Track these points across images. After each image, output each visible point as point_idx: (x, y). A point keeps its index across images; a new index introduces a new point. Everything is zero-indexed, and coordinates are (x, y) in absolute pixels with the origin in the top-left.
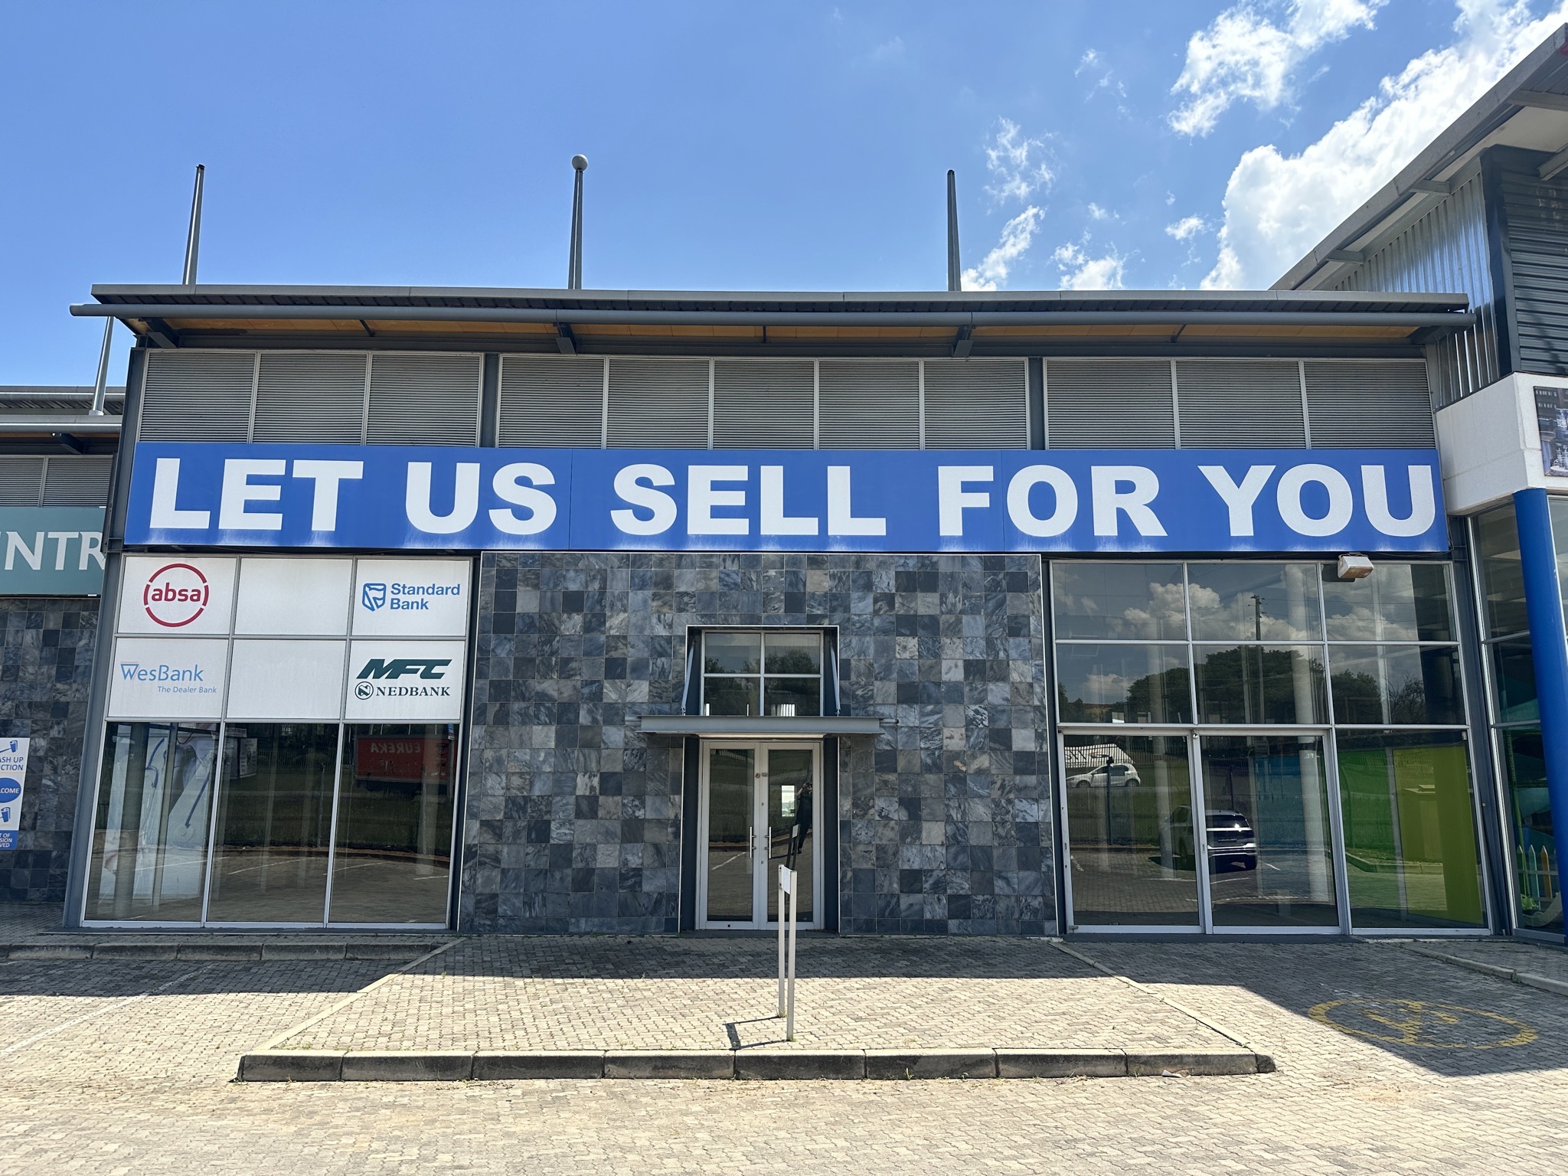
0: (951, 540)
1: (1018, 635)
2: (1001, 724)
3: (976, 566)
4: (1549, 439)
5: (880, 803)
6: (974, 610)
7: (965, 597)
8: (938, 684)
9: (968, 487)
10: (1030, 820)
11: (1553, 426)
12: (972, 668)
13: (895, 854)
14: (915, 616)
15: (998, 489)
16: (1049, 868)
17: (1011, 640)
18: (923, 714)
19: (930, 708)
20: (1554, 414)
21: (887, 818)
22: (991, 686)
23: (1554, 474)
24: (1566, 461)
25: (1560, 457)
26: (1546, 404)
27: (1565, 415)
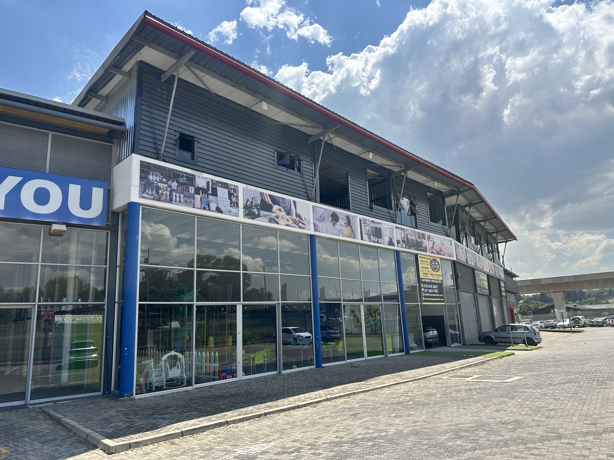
4: (143, 183)
11: (146, 178)
20: (148, 173)
23: (143, 197)
24: (150, 193)
25: (147, 191)
26: (145, 169)
27: (153, 174)
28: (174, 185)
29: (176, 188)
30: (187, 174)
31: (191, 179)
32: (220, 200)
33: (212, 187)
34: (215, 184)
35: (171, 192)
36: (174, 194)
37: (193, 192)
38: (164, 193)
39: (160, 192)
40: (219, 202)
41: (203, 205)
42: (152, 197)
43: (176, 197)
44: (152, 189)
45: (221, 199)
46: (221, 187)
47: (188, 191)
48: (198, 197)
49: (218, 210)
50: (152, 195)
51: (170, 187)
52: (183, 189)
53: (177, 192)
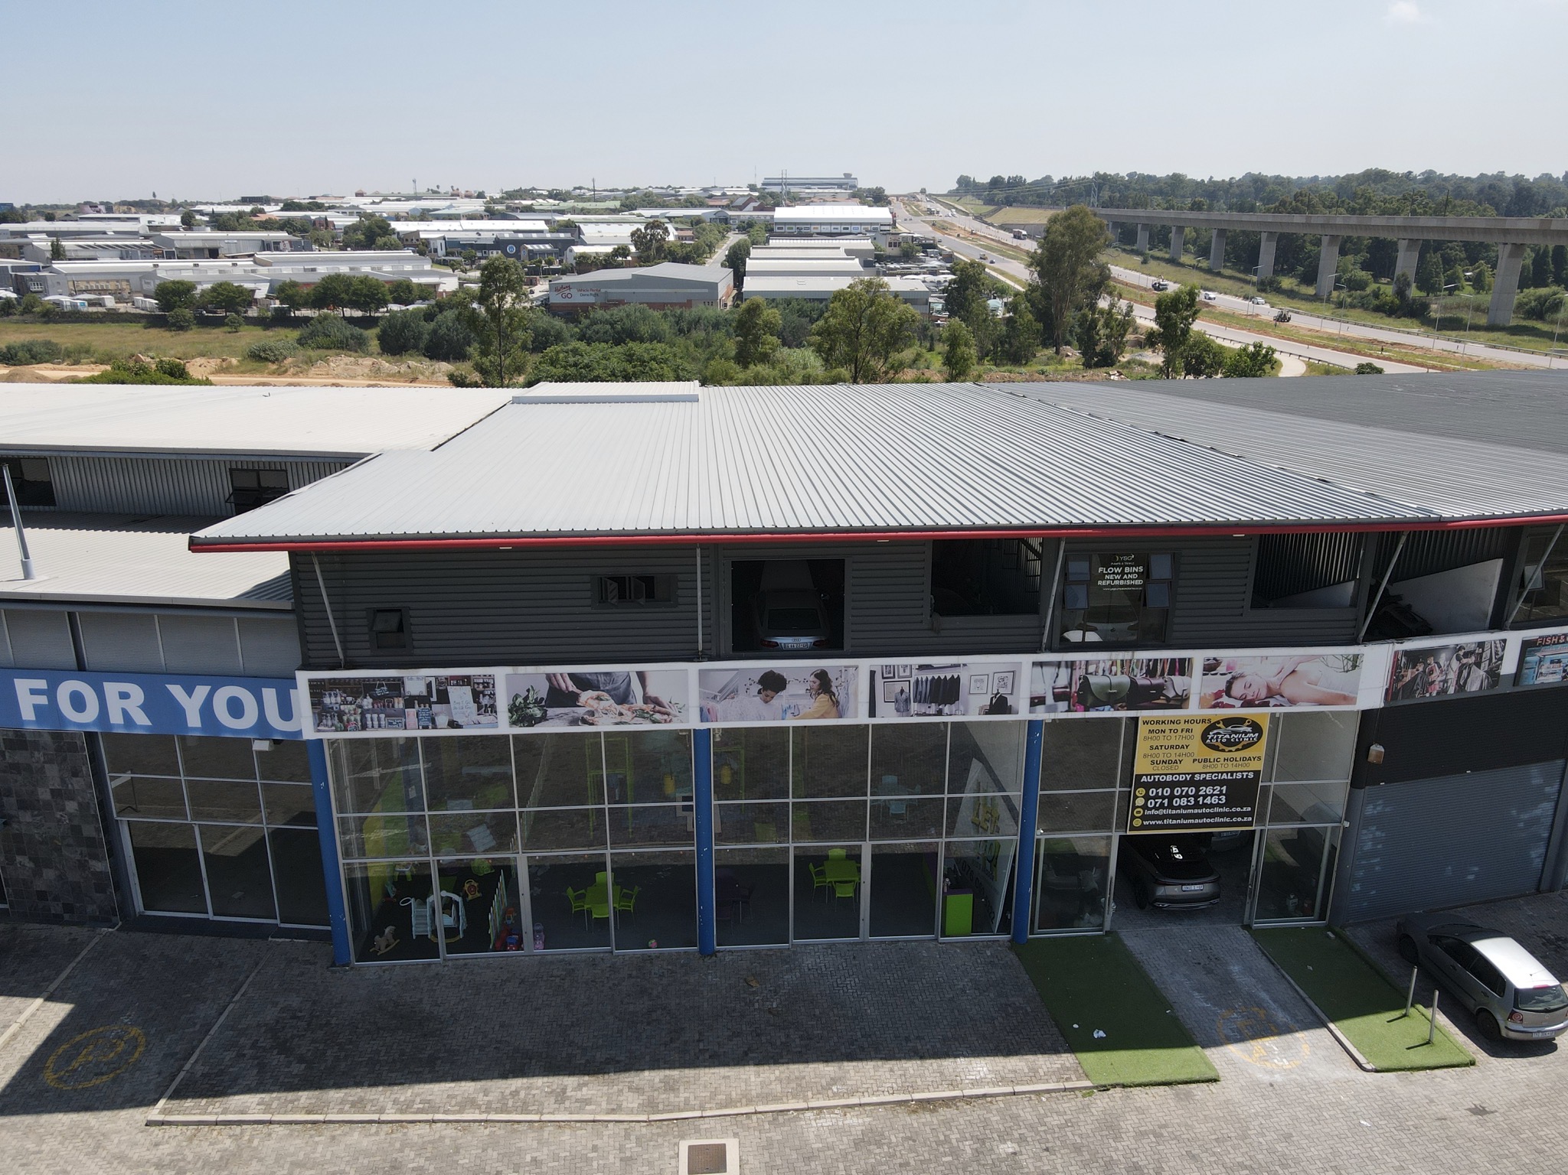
0: (30, 722)
1: (77, 776)
2: (76, 822)
3: (48, 739)
4: (317, 711)
5: (19, 858)
6: (50, 761)
7: (44, 754)
8: (38, 801)
9: (34, 692)
10: (98, 870)
11: (321, 702)
12: (54, 793)
13: (32, 882)
14: (18, 763)
15: (51, 693)
16: (111, 893)
17: (74, 779)
18: (33, 816)
19: (36, 813)
20: (322, 695)
21: (24, 865)
22: (67, 803)
24: (330, 723)
25: (324, 721)
26: (317, 690)
27: (330, 695)
28: (367, 702)
29: (371, 707)
30: (388, 679)
31: (396, 685)
32: (455, 708)
33: (437, 690)
34: (443, 683)
35: (363, 715)
36: (368, 716)
37: (401, 706)
38: (352, 718)
39: (345, 718)
40: (453, 711)
41: (421, 723)
42: (334, 728)
43: (372, 720)
44: (332, 717)
45: (457, 706)
46: (457, 685)
47: (393, 706)
48: (411, 712)
49: (453, 724)
50: (333, 725)
51: (361, 707)
52: (384, 706)
53: (372, 711)
